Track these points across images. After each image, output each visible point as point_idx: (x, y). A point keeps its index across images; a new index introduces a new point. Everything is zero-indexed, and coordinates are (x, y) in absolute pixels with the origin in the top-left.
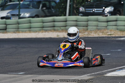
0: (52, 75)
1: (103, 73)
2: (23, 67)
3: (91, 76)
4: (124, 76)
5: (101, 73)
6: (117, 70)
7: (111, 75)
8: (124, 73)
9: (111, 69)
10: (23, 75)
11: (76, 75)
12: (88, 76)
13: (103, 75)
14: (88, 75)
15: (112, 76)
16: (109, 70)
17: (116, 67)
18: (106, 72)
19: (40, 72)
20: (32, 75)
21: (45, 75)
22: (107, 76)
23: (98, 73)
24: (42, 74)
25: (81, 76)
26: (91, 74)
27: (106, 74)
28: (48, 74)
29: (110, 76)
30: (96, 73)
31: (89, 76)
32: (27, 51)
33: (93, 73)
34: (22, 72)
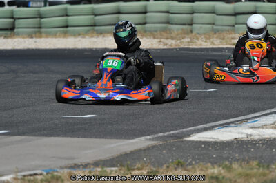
0: (68, 137)
1: (183, 133)
2: (10, 117)
3: (153, 139)
4: (228, 142)
5: (178, 133)
6: (216, 126)
7: (199, 140)
8: (229, 134)
9: (205, 126)
10: (3, 136)
11: (120, 138)
12: (147, 140)
13: (181, 138)
14: (148, 137)
15: (203, 140)
16: (198, 127)
17: (217, 121)
18: (190, 131)
19: (45, 129)
20: (23, 137)
21: (52, 138)
22: (190, 141)
23: (172, 132)
24: (46, 135)
25: (132, 139)
26: (156, 136)
27: (189, 136)
28: (58, 136)
29: (197, 142)
30: (167, 134)
31: (150, 139)
32: (36, 79)
33: (161, 134)
34: (5, 130)
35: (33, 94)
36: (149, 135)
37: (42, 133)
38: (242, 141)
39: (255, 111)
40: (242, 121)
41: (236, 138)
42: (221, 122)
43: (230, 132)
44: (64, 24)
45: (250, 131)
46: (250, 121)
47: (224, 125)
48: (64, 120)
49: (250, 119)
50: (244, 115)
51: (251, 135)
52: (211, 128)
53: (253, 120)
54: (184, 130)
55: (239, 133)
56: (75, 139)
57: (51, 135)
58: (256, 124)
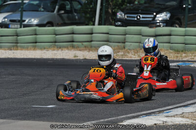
0: (36, 121)
1: (117, 119)
4: (149, 126)
5: (114, 120)
6: (141, 115)
8: (151, 121)
9: (133, 115)
12: (92, 124)
14: (93, 122)
16: (129, 115)
17: (142, 111)
18: (123, 118)
19: (20, 115)
20: (5, 120)
23: (110, 119)
24: (21, 119)
27: (122, 121)
28: (29, 119)
30: (106, 120)
33: (102, 120)
35: (12, 90)
36: (93, 120)
37: (18, 118)
38: (159, 126)
39: (169, 105)
40: (160, 112)
41: (155, 124)
42: (145, 112)
43: (151, 119)
44: (34, 41)
45: (165, 119)
46: (165, 112)
47: (147, 115)
48: (33, 109)
49: (165, 110)
50: (161, 108)
51: (166, 122)
52: (137, 117)
53: (168, 111)
54: (119, 117)
55: (157, 120)
56: (41, 123)
57: (25, 119)
58: (169, 114)
